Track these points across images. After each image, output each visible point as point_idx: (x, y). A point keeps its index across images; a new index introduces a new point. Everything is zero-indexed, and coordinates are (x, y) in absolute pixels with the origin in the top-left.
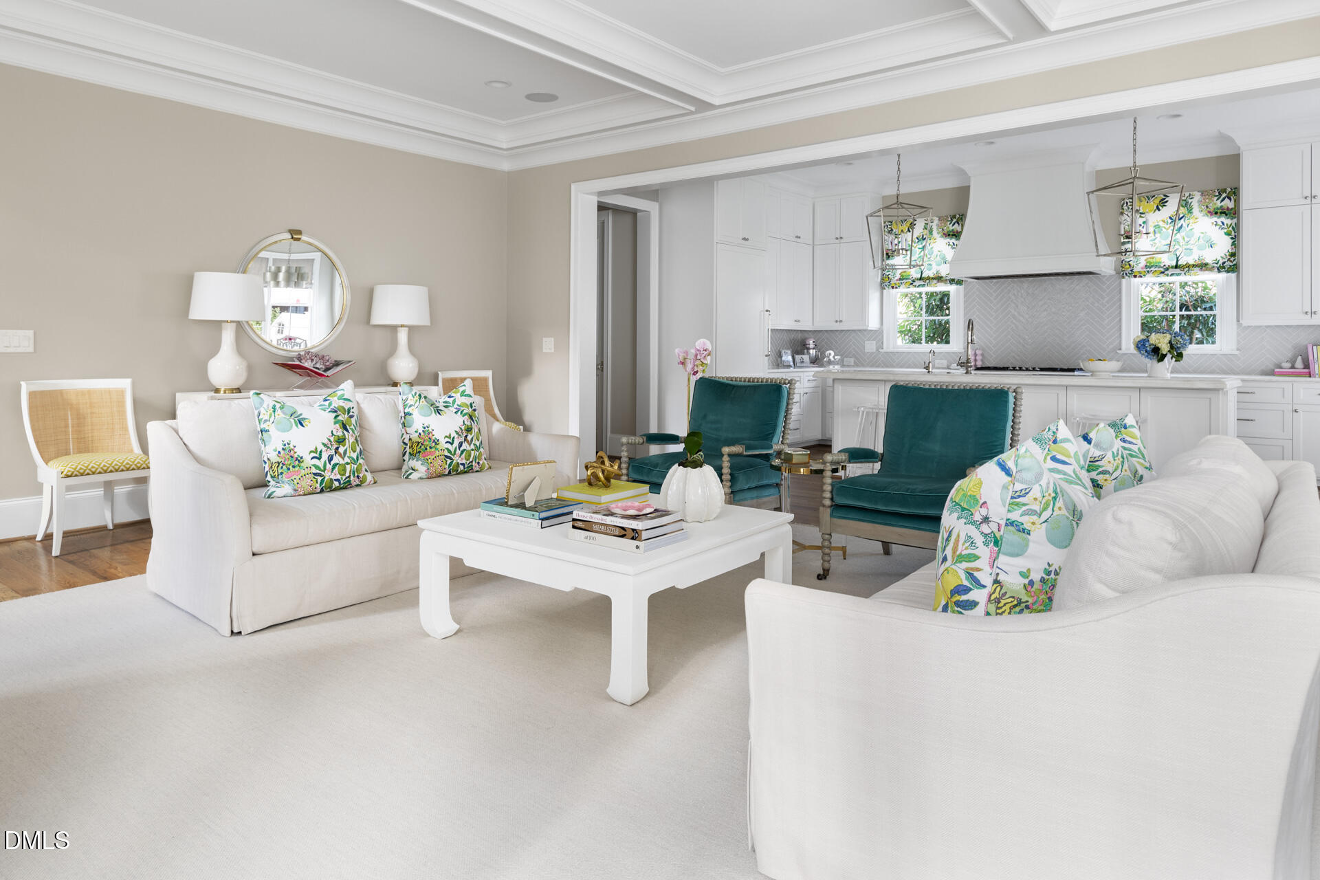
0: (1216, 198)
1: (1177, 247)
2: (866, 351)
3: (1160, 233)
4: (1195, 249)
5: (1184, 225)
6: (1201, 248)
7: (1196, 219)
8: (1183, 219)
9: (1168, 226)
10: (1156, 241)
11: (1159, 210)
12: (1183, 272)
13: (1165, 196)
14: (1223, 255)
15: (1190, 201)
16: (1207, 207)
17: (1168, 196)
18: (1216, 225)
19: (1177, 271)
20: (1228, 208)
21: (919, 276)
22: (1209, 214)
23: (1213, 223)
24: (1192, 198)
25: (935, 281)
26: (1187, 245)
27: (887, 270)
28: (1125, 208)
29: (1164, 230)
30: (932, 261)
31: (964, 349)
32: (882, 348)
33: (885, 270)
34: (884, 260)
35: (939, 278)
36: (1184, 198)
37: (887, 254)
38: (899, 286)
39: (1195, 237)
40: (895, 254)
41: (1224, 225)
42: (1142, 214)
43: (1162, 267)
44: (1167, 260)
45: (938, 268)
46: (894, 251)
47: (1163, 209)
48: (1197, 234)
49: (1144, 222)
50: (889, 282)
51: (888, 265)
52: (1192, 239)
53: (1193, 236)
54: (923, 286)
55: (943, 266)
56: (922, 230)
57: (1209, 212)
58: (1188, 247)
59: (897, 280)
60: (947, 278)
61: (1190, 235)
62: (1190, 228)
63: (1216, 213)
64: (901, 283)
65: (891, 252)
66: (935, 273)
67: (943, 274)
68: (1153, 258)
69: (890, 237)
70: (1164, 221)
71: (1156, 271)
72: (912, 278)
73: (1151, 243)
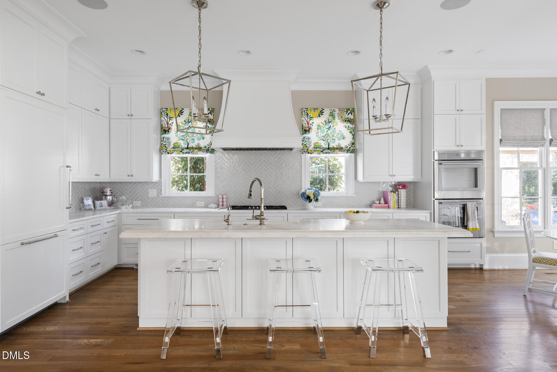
0: (346, 113)
1: (328, 138)
2: (150, 196)
3: (320, 129)
4: (336, 139)
5: (331, 126)
6: (339, 139)
7: (337, 123)
8: (331, 123)
9: (324, 126)
10: (319, 134)
12: (331, 152)
13: (322, 109)
14: (349, 144)
15: (334, 113)
16: (342, 117)
18: (346, 127)
19: (329, 151)
20: (351, 119)
21: (186, 146)
22: (342, 121)
23: (344, 126)
24: (335, 112)
25: (197, 150)
26: (333, 137)
27: (164, 141)
28: (304, 114)
29: (322, 128)
30: (195, 137)
31: (215, 194)
32: (161, 194)
33: (163, 141)
34: (162, 134)
35: (199, 149)
36: (331, 111)
37: (164, 130)
38: (173, 152)
39: (336, 133)
40: (170, 131)
41: (349, 127)
42: (311, 118)
43: (322, 148)
44: (324, 145)
45: (199, 142)
46: (169, 129)
47: (322, 116)
48: (337, 132)
49: (313, 123)
50: (166, 150)
51: (165, 138)
52: (335, 134)
53: (335, 132)
54: (189, 153)
55: (202, 140)
56: (188, 116)
57: (343, 120)
58: (333, 138)
59: (171, 148)
60: (205, 149)
61: (334, 132)
62: (334, 128)
63: (346, 121)
64: (174, 150)
65: (167, 129)
66: (197, 145)
67: (202, 146)
68: (317, 143)
69: (166, 119)
70: (322, 123)
71: (319, 150)
72: (182, 147)
73: (316, 134)
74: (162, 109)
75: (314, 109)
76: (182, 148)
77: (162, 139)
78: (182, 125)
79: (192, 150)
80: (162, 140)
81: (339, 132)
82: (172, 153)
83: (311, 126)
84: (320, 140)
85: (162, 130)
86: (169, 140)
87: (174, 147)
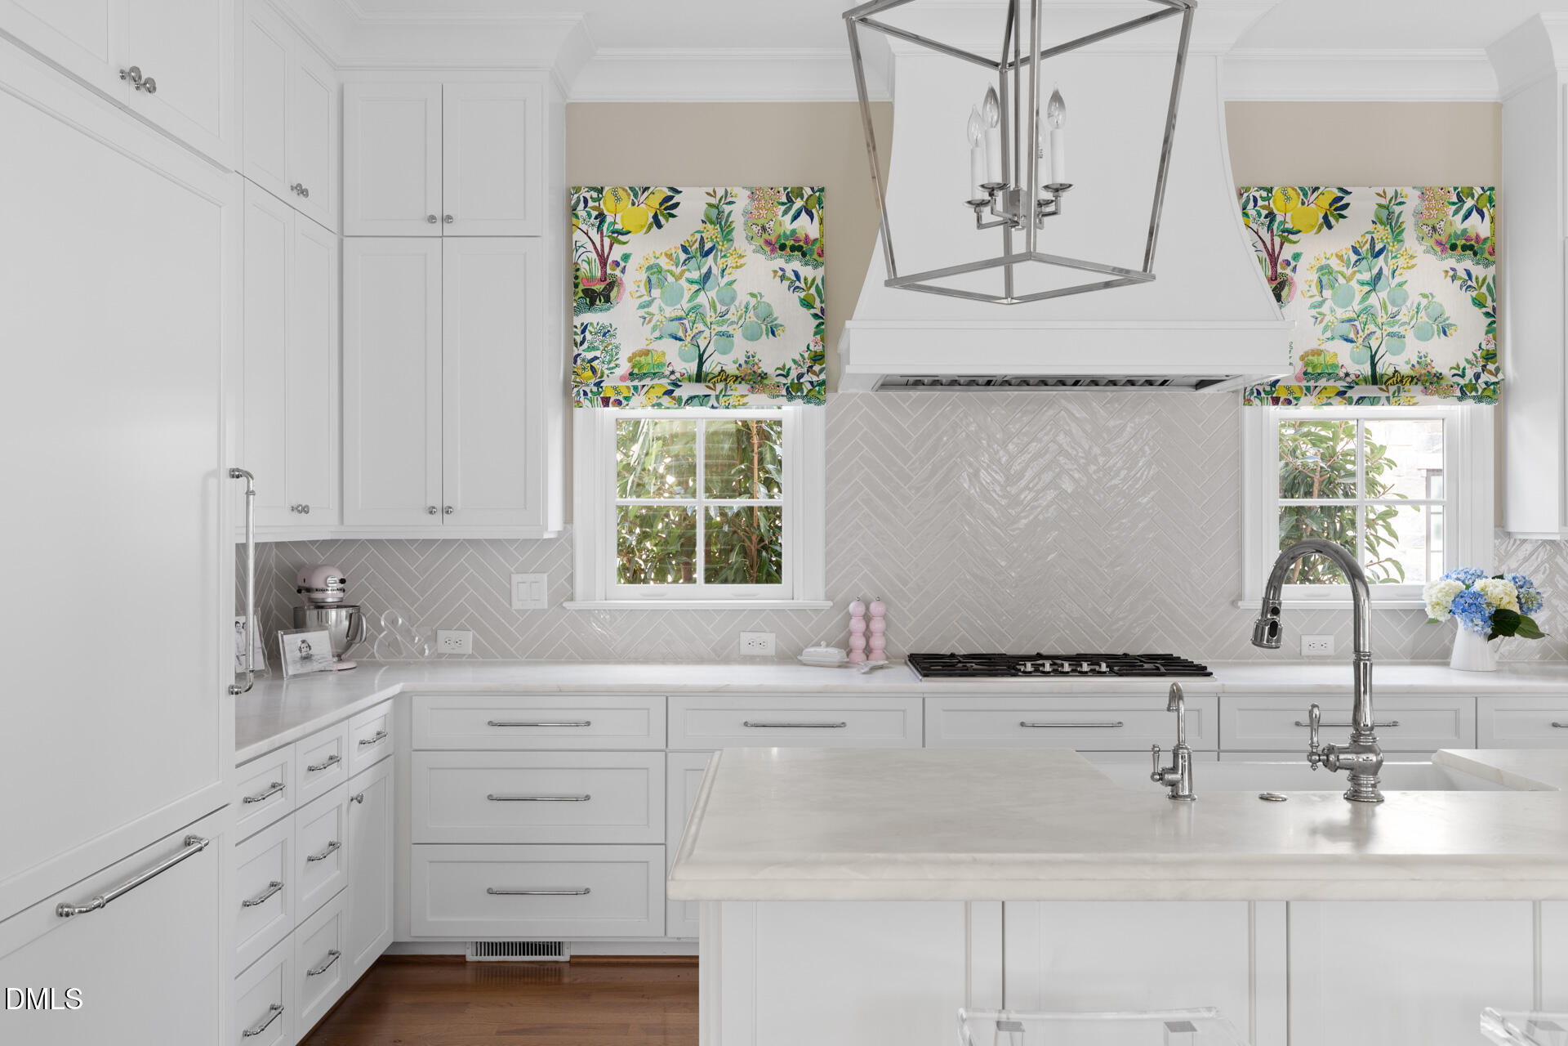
0: (1454, 208)
1: (1371, 327)
2: (516, 606)
3: (1332, 287)
4: (1410, 336)
5: (1386, 271)
6: (1423, 336)
7: (1412, 257)
8: (1382, 257)
9: (1351, 270)
10: (1325, 309)
11: (1330, 227)
12: (1384, 395)
13: (1341, 190)
14: (1470, 357)
15: (1397, 209)
16: (1434, 229)
17: (1348, 193)
18: (1454, 278)
19: (1372, 391)
20: (1477, 236)
21: (693, 368)
22: (1438, 249)
23: (1447, 272)
24: (1401, 203)
25: (743, 388)
26: (1392, 325)
27: (586, 345)
28: (1252, 212)
29: (1341, 280)
30: (732, 323)
31: (828, 598)
32: (572, 599)
33: (582, 343)
34: (578, 311)
35: (755, 379)
36: (1383, 202)
37: (585, 291)
38: (627, 399)
39: (1408, 303)
40: (613, 294)
41: (1470, 278)
42: (1290, 232)
43: (1340, 379)
44: (1349, 359)
45: (752, 347)
46: (611, 286)
47: (1338, 225)
48: (1414, 298)
49: (1297, 256)
50: (598, 384)
51: (589, 328)
52: (1404, 310)
53: (1405, 301)
54: (703, 400)
55: (766, 341)
56: (701, 226)
57: (1439, 243)
58: (1395, 329)
59: (623, 378)
60: (783, 380)
61: (1398, 299)
62: (1398, 279)
63: (1453, 247)
64: (635, 388)
65: (599, 287)
66: (742, 362)
67: (768, 366)
68: (1318, 353)
69: (597, 238)
70: (1340, 257)
71: (1325, 388)
72: (673, 373)
73: (1314, 312)
74: (578, 190)
75: (1302, 189)
76: (673, 377)
77: (576, 334)
78: (673, 268)
79: (720, 386)
80: (579, 339)
81: (1424, 302)
82: (624, 403)
83: (1288, 271)
84: (1333, 338)
85: (575, 294)
86: (608, 339)
87: (636, 371)
